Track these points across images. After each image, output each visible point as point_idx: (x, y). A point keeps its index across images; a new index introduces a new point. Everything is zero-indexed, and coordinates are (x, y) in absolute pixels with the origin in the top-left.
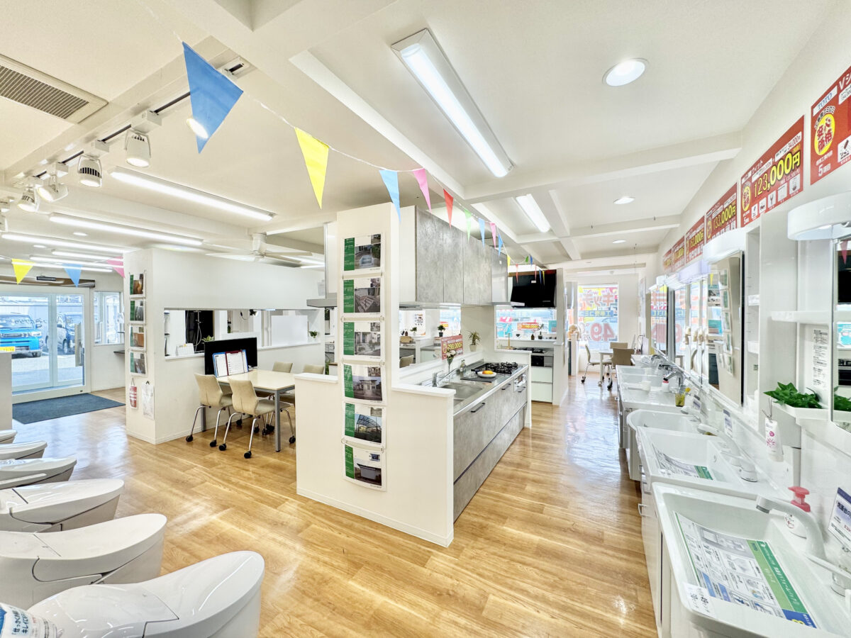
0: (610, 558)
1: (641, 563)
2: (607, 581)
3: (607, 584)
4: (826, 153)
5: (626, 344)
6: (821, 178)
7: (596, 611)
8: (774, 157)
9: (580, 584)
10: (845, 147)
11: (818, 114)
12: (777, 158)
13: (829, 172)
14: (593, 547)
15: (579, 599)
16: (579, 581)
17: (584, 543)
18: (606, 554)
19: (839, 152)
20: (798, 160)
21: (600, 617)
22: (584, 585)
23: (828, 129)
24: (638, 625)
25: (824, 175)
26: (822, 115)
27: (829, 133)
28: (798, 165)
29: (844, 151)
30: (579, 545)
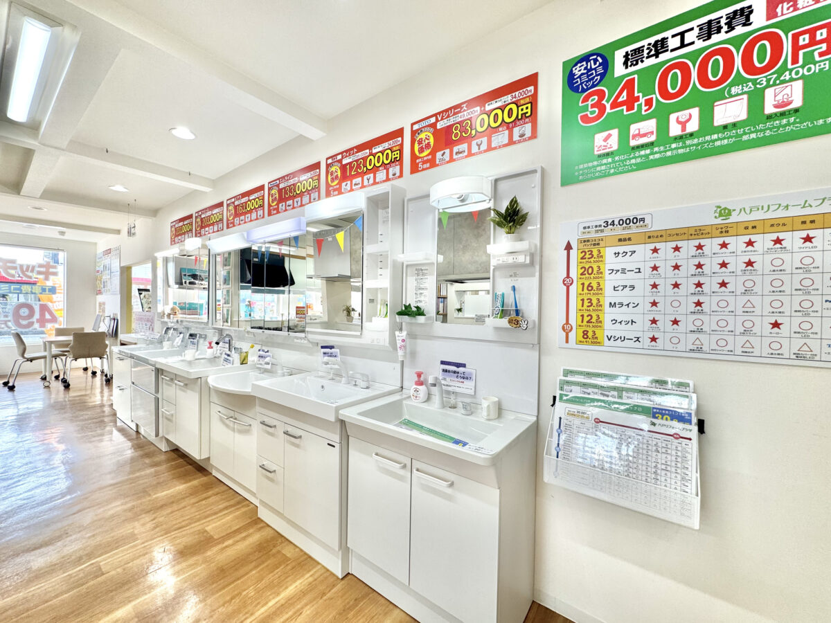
0: (235, 547)
1: (262, 527)
2: (251, 570)
3: (254, 572)
4: (426, 156)
5: (83, 329)
6: (421, 171)
7: (270, 604)
8: (371, 149)
9: (232, 599)
10: (443, 155)
11: (418, 130)
12: (374, 151)
13: (427, 169)
14: (209, 553)
15: (246, 613)
16: (228, 598)
17: (195, 558)
18: (226, 547)
19: (437, 157)
20: (398, 156)
21: (278, 605)
22: (237, 595)
23: (427, 141)
24: (308, 575)
25: (423, 170)
26: (421, 131)
27: (429, 143)
28: (398, 159)
29: (442, 157)
30: (193, 565)
